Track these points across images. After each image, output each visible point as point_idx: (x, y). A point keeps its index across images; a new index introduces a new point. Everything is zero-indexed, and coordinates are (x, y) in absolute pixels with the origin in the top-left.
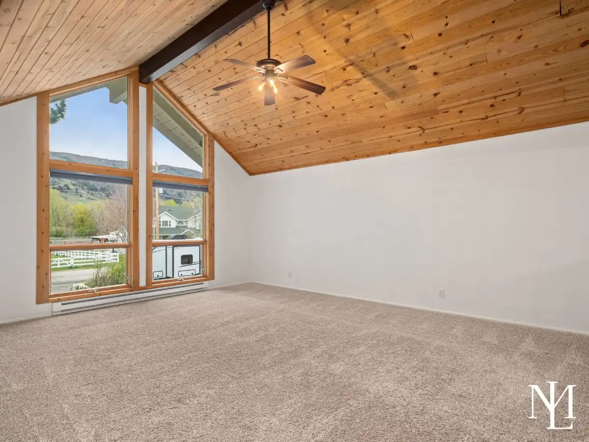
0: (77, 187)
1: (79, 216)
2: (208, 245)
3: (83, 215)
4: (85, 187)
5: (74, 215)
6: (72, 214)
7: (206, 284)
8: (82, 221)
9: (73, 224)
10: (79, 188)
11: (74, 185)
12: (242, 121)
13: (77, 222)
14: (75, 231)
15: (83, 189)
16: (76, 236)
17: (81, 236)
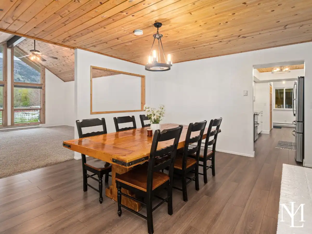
0: (24, 79)
1: (24, 95)
2: (43, 110)
3: (26, 95)
4: (29, 79)
5: (21, 95)
6: (20, 94)
7: (40, 125)
8: (26, 98)
9: (20, 100)
10: (25, 80)
11: (23, 78)
12: (51, 62)
13: (23, 99)
14: (21, 104)
15: (28, 80)
16: (22, 106)
17: (25, 106)
